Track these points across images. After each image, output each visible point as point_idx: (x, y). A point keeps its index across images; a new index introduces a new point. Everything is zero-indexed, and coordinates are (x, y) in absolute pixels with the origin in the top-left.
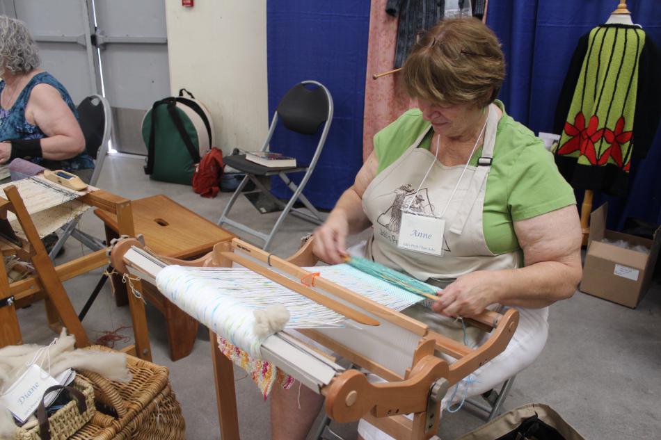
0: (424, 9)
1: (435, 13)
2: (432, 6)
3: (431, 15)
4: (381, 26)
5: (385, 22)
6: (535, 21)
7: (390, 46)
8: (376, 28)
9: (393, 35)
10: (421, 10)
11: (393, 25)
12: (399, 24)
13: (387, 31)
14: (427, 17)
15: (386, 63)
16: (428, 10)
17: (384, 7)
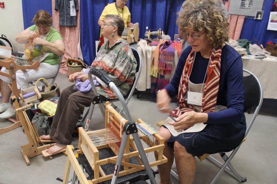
0: (65, 9)
1: (68, 10)
2: (67, 8)
3: (67, 10)
4: (55, 14)
5: (56, 13)
6: (93, 11)
7: (57, 19)
8: (54, 14)
9: (58, 16)
10: (64, 9)
11: (58, 14)
12: (60, 13)
13: (56, 15)
14: (66, 11)
15: (57, 24)
16: (66, 9)
17: (54, 9)
